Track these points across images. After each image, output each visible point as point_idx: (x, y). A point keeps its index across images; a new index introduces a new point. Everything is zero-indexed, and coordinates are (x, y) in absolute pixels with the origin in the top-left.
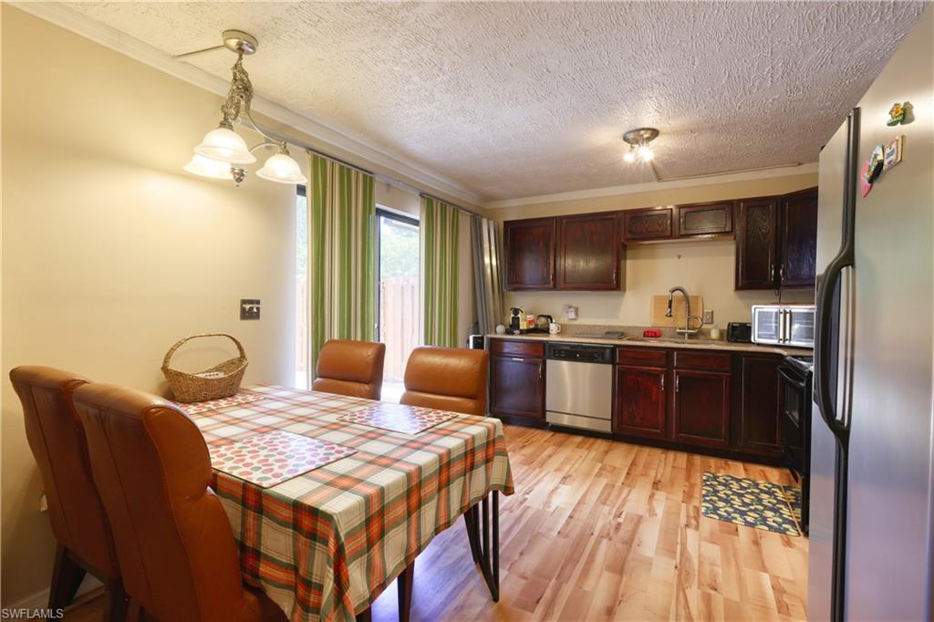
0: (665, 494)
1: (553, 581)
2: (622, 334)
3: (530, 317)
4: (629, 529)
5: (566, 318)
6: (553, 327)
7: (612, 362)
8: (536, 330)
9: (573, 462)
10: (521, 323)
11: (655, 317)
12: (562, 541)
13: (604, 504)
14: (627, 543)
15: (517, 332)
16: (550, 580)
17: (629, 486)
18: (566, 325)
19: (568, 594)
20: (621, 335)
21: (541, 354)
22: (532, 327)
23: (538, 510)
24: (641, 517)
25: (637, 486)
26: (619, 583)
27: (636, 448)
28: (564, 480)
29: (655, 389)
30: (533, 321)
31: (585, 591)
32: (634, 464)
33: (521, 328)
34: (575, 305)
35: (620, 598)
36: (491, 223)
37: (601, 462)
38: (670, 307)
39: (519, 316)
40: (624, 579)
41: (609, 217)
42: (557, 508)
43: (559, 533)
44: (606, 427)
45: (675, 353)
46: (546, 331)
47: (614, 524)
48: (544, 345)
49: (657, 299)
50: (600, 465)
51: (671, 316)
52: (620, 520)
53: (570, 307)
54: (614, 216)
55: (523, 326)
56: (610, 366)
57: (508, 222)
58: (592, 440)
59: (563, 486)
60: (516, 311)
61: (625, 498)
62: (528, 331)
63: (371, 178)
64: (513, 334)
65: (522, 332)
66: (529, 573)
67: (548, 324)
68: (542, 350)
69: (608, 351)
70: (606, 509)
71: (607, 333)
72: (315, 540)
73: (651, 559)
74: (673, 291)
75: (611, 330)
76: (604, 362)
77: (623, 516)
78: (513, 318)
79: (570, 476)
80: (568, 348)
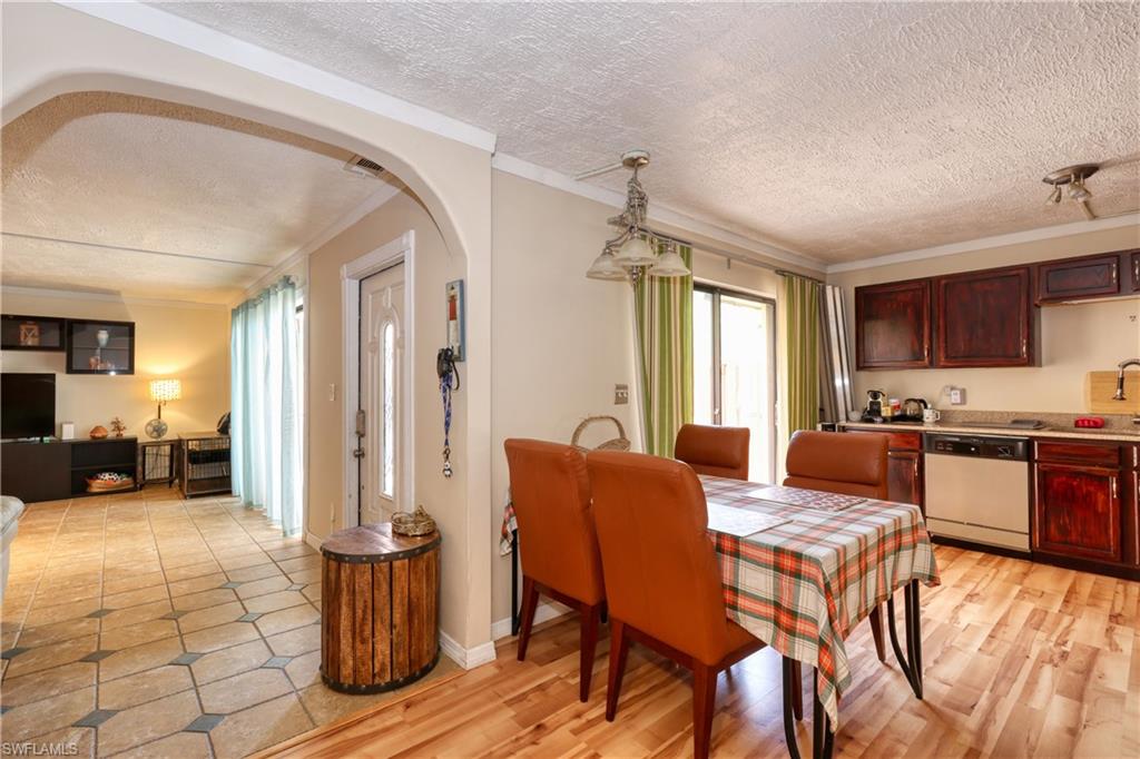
0: (1132, 630)
1: (987, 693)
2: (1039, 423)
3: (894, 402)
4: (1081, 658)
5: (949, 401)
6: (928, 414)
7: (1028, 457)
8: (903, 418)
9: (977, 580)
10: (883, 409)
11: (1093, 400)
12: (986, 658)
13: (1037, 629)
14: (1082, 673)
15: (879, 420)
16: (983, 691)
17: (1071, 614)
18: (947, 411)
19: (1011, 708)
20: (1039, 425)
21: (917, 447)
22: (897, 413)
23: (942, 625)
24: (1098, 649)
25: (1083, 616)
26: (1079, 710)
27: (1072, 574)
28: (970, 597)
29: (1101, 497)
30: (899, 407)
31: (1032, 709)
32: (1071, 592)
33: (883, 414)
34: (960, 386)
35: (1084, 723)
36: (837, 290)
37: (1021, 584)
38: (1121, 387)
39: (880, 400)
40: (1086, 706)
41: (1014, 272)
42: (969, 625)
43: (980, 649)
44: (1022, 543)
45: (1135, 449)
46: (918, 419)
47: (1057, 650)
48: (921, 435)
49: (1097, 378)
50: (1019, 587)
51: (1123, 399)
52: (1067, 648)
53: (952, 389)
54: (1022, 271)
55: (886, 412)
56: (1026, 464)
57: (860, 288)
58: (999, 558)
59: (969, 604)
60: (875, 395)
61: (1068, 627)
62: (894, 419)
63: (688, 249)
64: (872, 421)
65: (885, 421)
66: (952, 681)
67: (920, 409)
68: (917, 442)
69: (1020, 444)
70: (1041, 635)
71: (1015, 422)
72: (800, 578)
73: (1124, 694)
74: (1125, 366)
75: (1021, 418)
76: (1014, 457)
77: (1070, 644)
78: (871, 403)
79: (977, 594)
80: (957, 440)
